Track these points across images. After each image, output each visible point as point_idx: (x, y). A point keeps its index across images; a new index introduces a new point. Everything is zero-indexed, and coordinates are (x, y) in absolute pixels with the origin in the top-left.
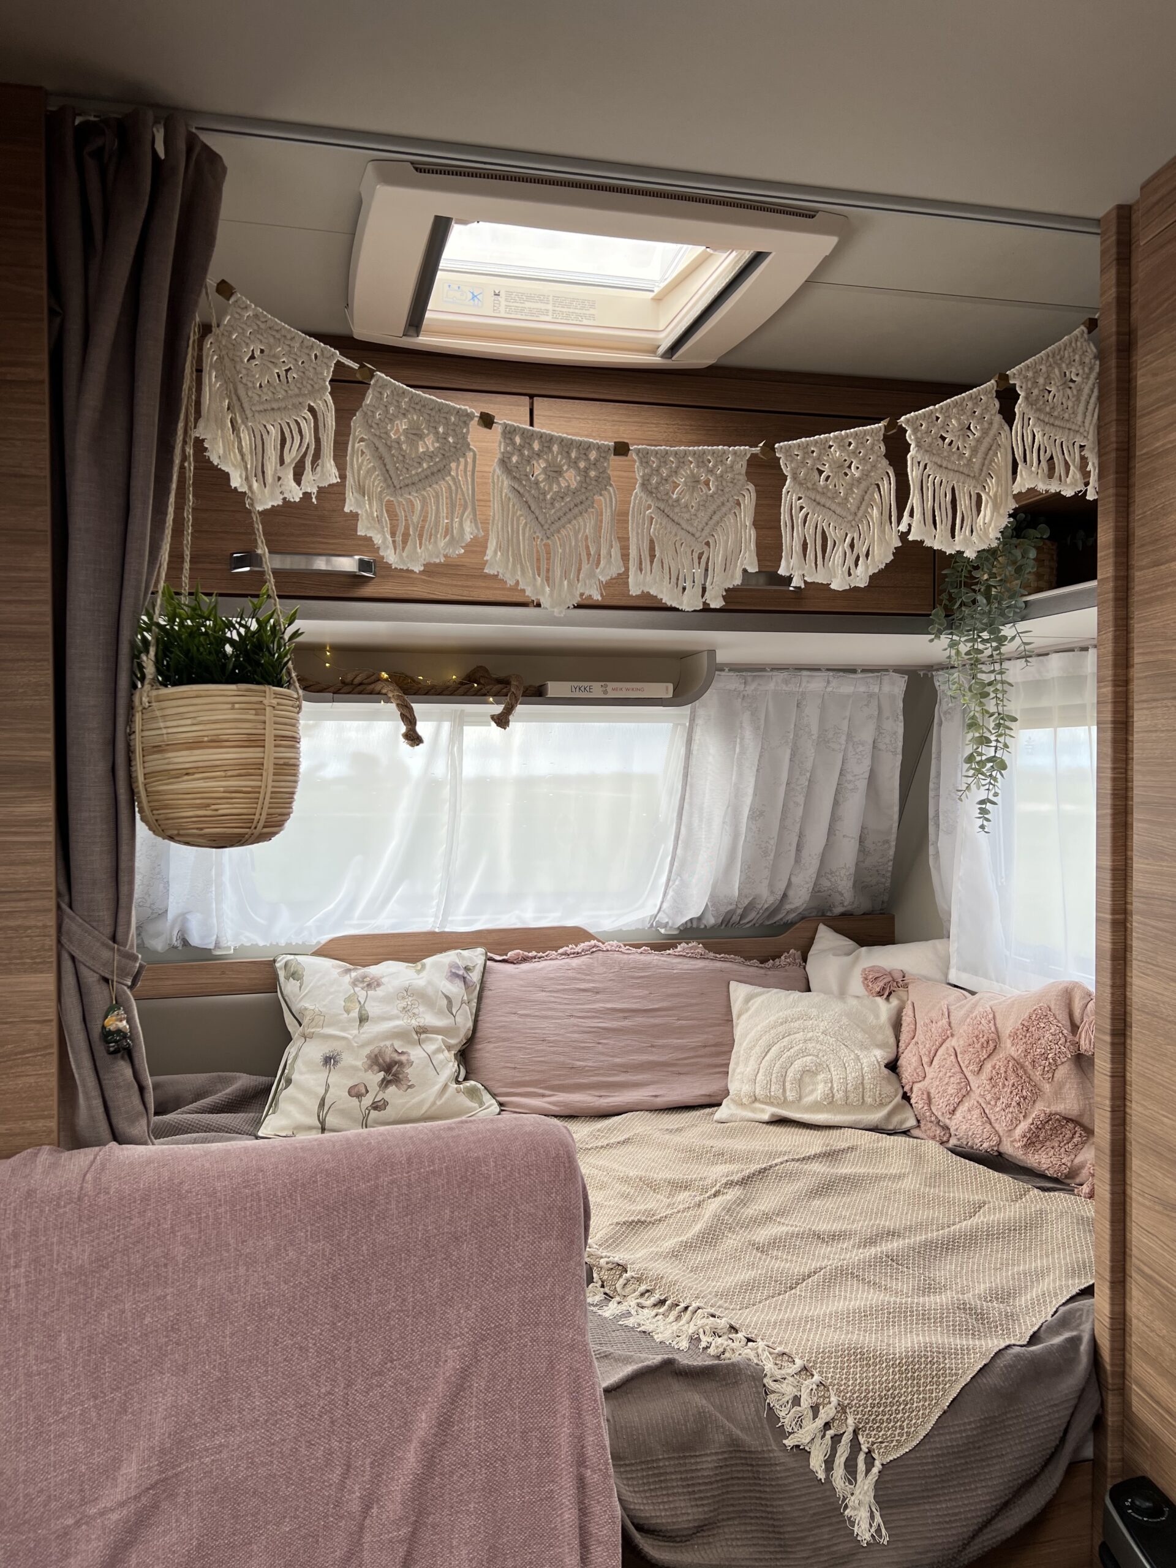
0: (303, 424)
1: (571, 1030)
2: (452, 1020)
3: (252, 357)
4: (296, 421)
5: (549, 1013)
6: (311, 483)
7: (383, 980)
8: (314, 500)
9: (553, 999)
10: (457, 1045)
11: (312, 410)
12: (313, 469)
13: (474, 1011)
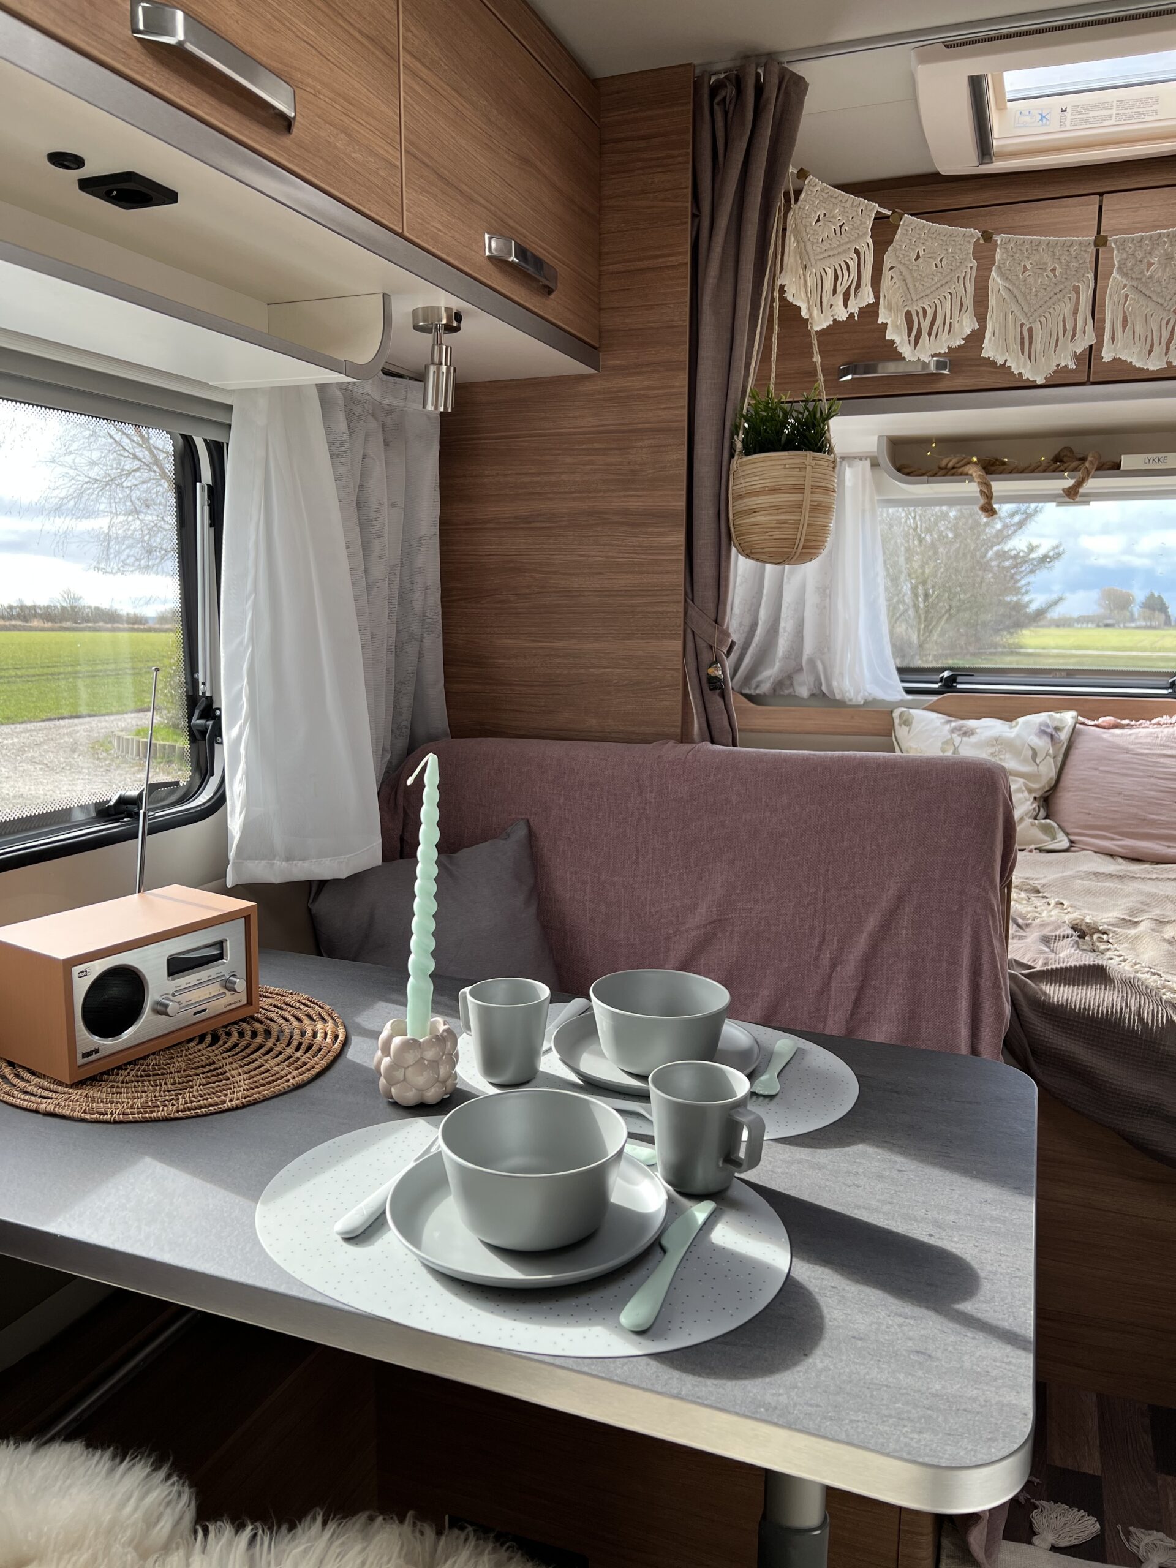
0: (851, 264)
1: (1149, 787)
2: (1035, 768)
3: (818, 220)
4: (846, 262)
5: (1130, 772)
6: (854, 307)
7: (977, 731)
8: (856, 318)
9: (1135, 761)
10: (1039, 789)
11: (857, 252)
12: (856, 296)
13: (1059, 764)
